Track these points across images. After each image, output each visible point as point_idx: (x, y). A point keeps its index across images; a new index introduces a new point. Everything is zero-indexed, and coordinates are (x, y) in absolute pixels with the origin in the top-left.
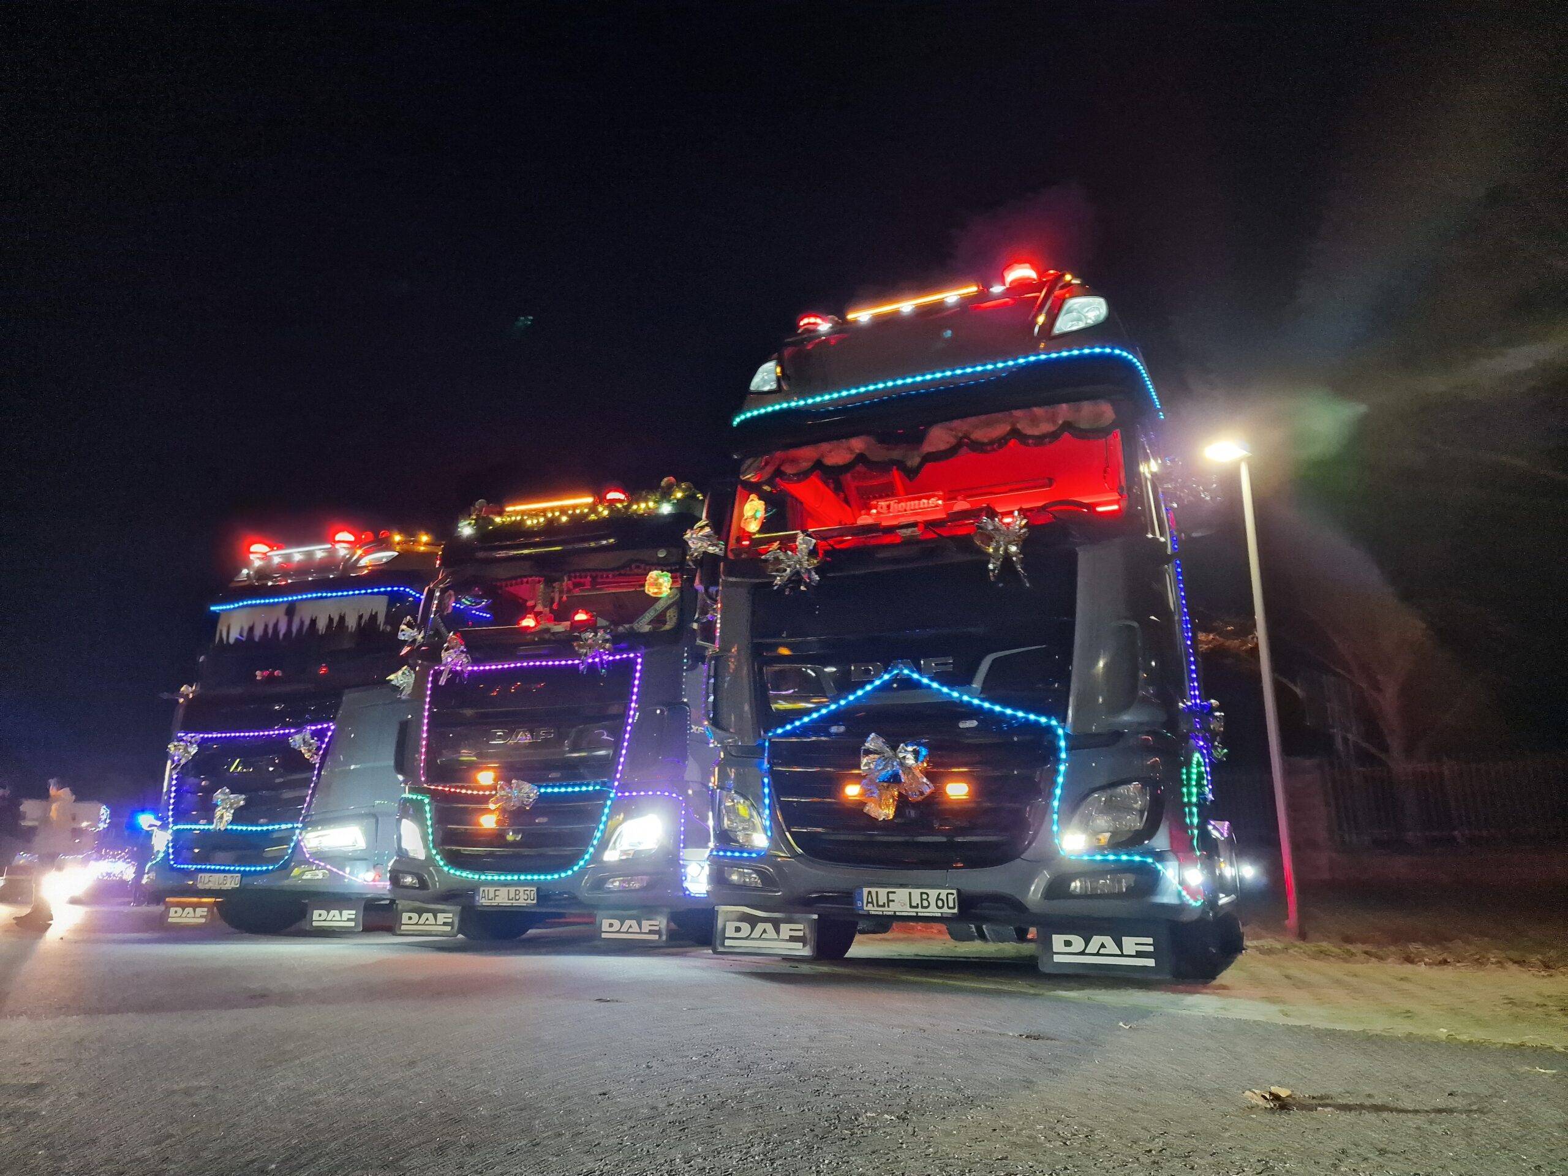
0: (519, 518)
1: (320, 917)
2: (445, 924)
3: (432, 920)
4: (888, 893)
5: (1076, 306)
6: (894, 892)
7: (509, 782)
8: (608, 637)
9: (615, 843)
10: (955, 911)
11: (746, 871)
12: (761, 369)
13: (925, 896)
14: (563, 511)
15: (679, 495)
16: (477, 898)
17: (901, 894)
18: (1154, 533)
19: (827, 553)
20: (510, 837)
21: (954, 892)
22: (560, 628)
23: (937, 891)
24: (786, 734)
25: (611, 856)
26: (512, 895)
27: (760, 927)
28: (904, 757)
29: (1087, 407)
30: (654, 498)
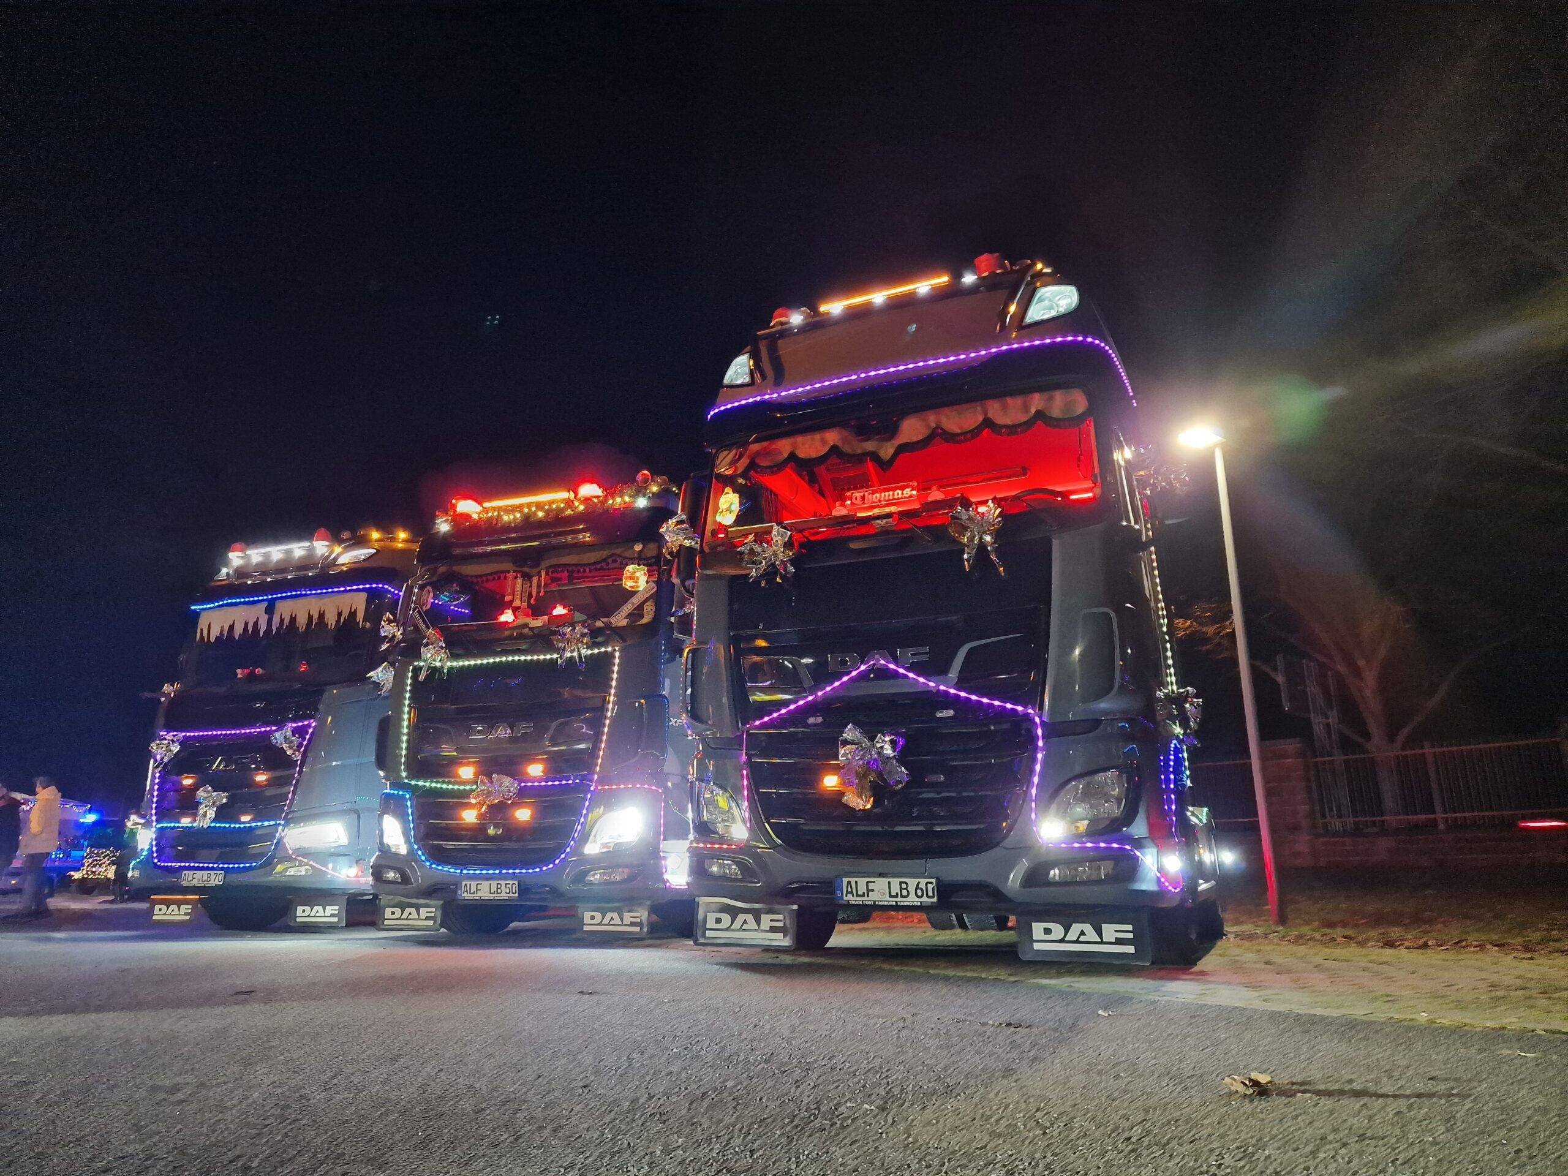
0: (496, 514)
1: (303, 913)
2: (427, 918)
3: (414, 915)
4: (868, 882)
5: (1048, 295)
6: (874, 882)
7: (489, 775)
8: (586, 631)
9: (595, 836)
10: (935, 900)
11: (725, 862)
12: (734, 362)
13: (904, 886)
14: (539, 506)
15: (655, 489)
16: (459, 892)
17: (880, 884)
18: (1128, 521)
19: (802, 545)
20: (491, 831)
21: (934, 881)
22: (538, 622)
23: (917, 880)
24: (764, 726)
25: (591, 849)
26: (494, 889)
27: (741, 917)
28: (882, 747)
29: (1059, 397)
30: (630, 492)
